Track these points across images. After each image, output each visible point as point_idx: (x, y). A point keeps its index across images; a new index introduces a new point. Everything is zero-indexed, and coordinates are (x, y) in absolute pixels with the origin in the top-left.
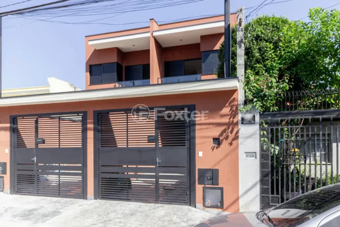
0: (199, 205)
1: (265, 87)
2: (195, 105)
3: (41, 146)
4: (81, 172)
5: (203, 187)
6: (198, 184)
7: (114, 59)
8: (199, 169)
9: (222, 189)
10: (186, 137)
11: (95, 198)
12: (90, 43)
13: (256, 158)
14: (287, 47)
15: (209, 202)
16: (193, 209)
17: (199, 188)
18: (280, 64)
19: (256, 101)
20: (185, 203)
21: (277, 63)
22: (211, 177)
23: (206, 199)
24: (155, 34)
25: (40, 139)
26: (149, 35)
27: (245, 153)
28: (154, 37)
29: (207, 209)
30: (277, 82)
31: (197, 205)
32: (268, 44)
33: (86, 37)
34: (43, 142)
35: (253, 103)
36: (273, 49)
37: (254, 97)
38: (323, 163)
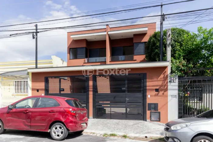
0: (148, 120)
1: (181, 66)
2: (146, 73)
3: (62, 92)
4: (85, 105)
5: (150, 112)
6: (148, 110)
7: (84, 45)
8: (148, 104)
9: (159, 113)
10: (142, 89)
11: (94, 118)
12: (72, 37)
13: (176, 98)
14: (186, 45)
15: (153, 119)
16: (145, 122)
17: (148, 112)
18: (183, 53)
19: (177, 72)
20: (141, 119)
21: (182, 53)
22: (155, 107)
23: (152, 117)
24: (109, 33)
25: (62, 89)
26: (105, 33)
27: (171, 96)
28: (108, 34)
29: (152, 122)
30: (186, 63)
31: (147, 120)
32: (177, 43)
33: (68, 33)
34: (63, 90)
35: (176, 73)
36: (179, 46)
37: (176, 70)
38: (198, 102)
